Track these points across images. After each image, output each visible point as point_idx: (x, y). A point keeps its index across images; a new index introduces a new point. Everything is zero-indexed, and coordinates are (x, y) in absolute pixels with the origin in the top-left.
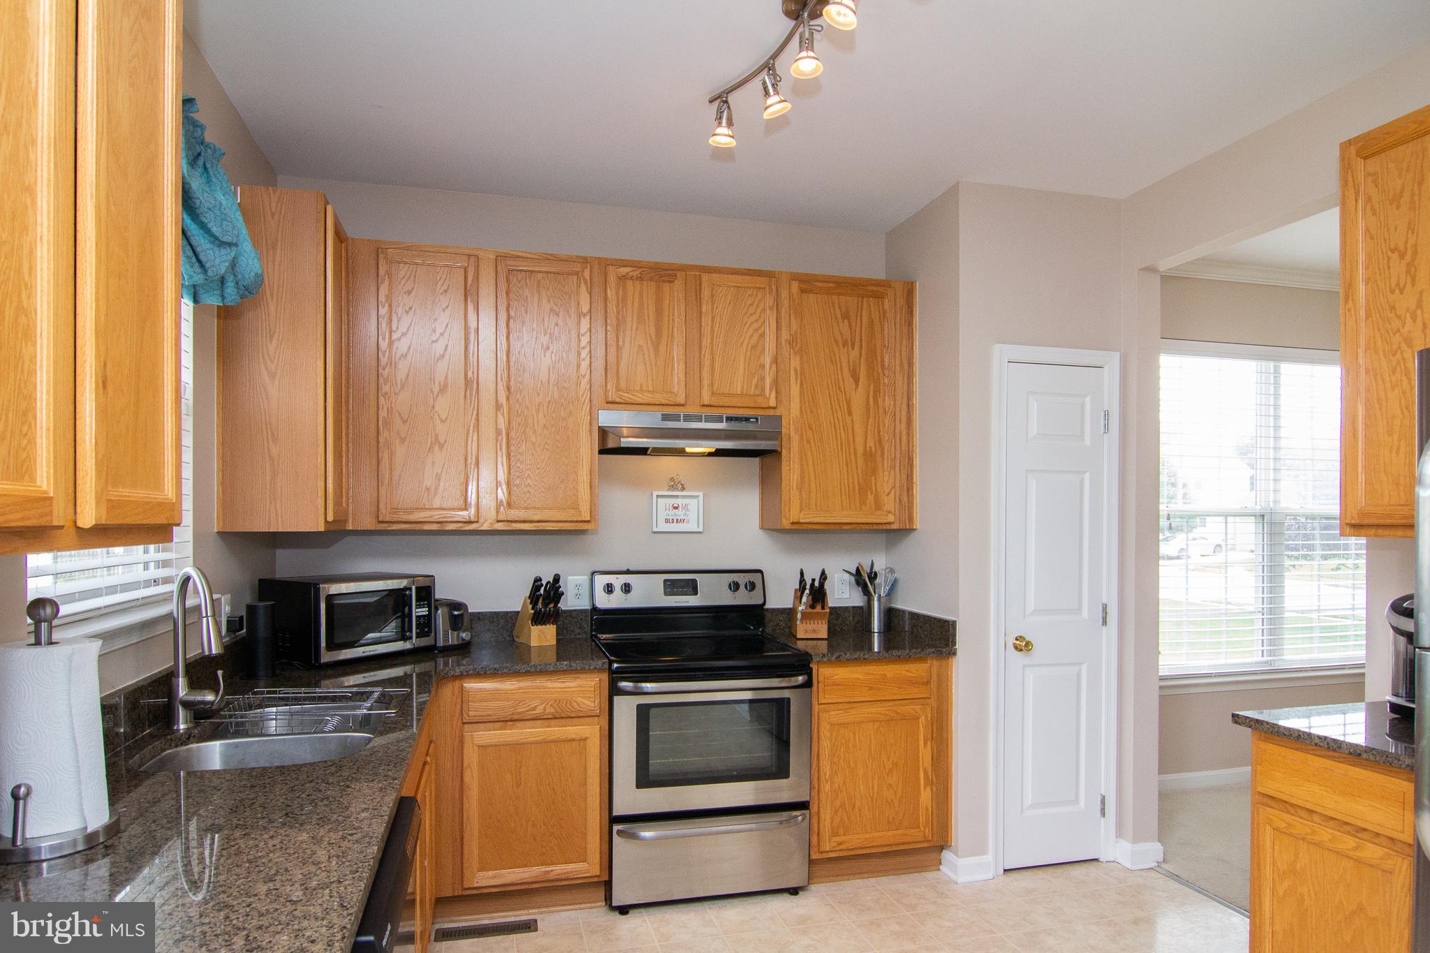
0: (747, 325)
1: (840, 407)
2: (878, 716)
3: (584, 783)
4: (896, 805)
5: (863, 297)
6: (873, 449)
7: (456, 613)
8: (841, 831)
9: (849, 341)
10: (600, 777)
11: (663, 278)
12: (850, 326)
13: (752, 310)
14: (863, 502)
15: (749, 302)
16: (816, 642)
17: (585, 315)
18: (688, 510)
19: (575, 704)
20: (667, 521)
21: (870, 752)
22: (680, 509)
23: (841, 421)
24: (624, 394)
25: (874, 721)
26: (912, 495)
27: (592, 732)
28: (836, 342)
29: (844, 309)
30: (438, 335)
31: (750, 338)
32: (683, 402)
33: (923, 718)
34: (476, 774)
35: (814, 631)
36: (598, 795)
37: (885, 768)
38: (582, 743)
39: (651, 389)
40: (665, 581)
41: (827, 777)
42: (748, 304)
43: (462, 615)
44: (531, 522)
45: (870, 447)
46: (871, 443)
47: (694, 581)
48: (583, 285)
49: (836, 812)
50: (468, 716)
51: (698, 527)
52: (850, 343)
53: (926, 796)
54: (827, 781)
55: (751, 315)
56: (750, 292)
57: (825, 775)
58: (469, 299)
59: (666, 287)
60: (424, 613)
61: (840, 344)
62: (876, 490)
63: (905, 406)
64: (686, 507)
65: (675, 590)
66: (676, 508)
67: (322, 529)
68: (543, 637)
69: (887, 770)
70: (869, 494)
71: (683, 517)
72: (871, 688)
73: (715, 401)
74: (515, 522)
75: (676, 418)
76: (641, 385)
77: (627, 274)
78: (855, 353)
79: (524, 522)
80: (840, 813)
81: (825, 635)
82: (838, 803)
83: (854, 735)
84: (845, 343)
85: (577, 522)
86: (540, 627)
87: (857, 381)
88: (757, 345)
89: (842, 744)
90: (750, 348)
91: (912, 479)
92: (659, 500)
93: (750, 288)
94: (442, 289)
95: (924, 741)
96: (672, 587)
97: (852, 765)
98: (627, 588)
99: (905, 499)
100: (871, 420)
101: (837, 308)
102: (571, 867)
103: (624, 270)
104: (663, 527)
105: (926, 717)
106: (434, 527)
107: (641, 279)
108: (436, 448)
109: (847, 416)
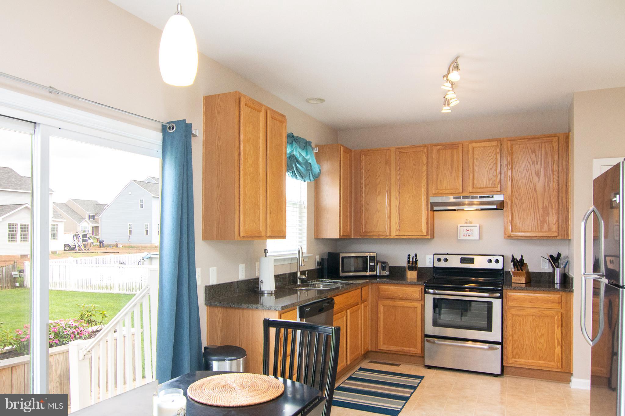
0: (488, 161)
1: (531, 189)
2: (535, 314)
3: (416, 322)
4: (544, 351)
5: (542, 143)
6: (547, 206)
7: (383, 265)
8: (517, 356)
9: (535, 161)
10: (421, 321)
11: (454, 148)
12: (536, 155)
13: (490, 155)
14: (542, 227)
15: (490, 151)
16: (520, 284)
17: (424, 165)
18: (473, 231)
19: (413, 295)
20: (464, 235)
21: (531, 327)
22: (469, 231)
23: (531, 195)
24: (439, 191)
25: (532, 316)
26: (568, 225)
27: (418, 305)
28: (529, 162)
29: (533, 149)
30: (378, 177)
31: (489, 166)
32: (461, 192)
33: (557, 317)
34: (382, 314)
35: (519, 280)
36: (420, 327)
37: (538, 335)
38: (415, 309)
39: (449, 188)
40: (461, 258)
41: (510, 334)
42: (488, 152)
43: (386, 266)
44: (406, 236)
45: (546, 205)
46: (546, 203)
47: (473, 259)
48: (424, 154)
49: (515, 349)
50: (380, 296)
51: (477, 238)
52: (536, 162)
53: (558, 350)
54: (510, 336)
55: (490, 157)
56: (489, 148)
57: (509, 333)
58: (387, 164)
59: (455, 151)
60: (373, 265)
61: (531, 163)
62: (549, 222)
63: (564, 187)
64: (472, 230)
65: (465, 262)
66: (468, 231)
67: (339, 238)
68: (412, 275)
69: (539, 336)
70: (545, 224)
71: (470, 234)
72: (531, 302)
73: (474, 190)
74: (402, 236)
75: (459, 198)
76: (445, 187)
77: (440, 148)
78: (538, 167)
79: (404, 236)
80: (516, 349)
81: (524, 282)
82: (515, 346)
83: (523, 320)
84: (533, 163)
85: (422, 236)
86: (411, 272)
87: (539, 178)
88: (492, 168)
89: (517, 323)
90: (489, 169)
91: (568, 217)
92: (461, 228)
93: (489, 146)
94: (379, 162)
95: (557, 326)
96: (463, 261)
97: (522, 332)
98: (446, 260)
99: (565, 226)
100: (546, 194)
101: (529, 149)
102: (411, 349)
103: (438, 147)
104: (463, 238)
105: (558, 317)
106: (376, 237)
107: (445, 149)
108: (377, 212)
109: (534, 192)
